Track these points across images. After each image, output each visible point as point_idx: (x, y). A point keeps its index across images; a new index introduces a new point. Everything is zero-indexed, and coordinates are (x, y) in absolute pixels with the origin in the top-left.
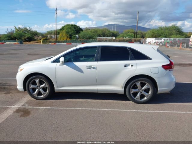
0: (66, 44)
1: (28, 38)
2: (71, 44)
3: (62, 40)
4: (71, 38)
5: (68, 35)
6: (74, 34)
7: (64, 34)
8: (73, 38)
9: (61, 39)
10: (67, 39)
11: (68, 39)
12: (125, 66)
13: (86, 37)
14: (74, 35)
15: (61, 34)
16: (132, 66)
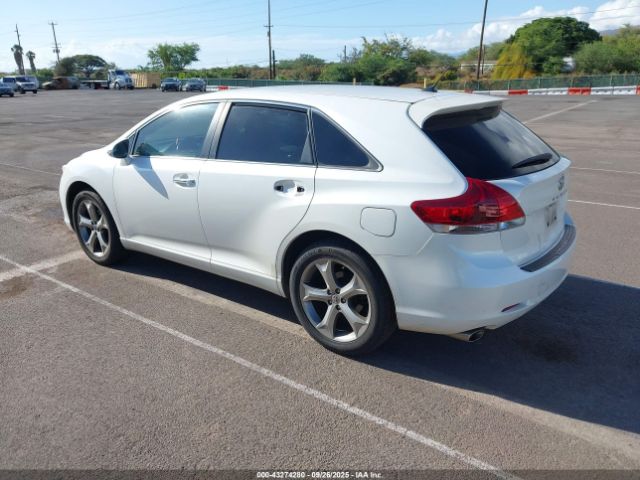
0: (506, 92)
1: (394, 74)
2: (526, 92)
3: (504, 77)
4: (538, 69)
5: (530, 59)
6: (554, 55)
7: (516, 58)
8: (546, 69)
9: (500, 76)
10: (521, 75)
11: (527, 76)
12: (279, 188)
13: (600, 64)
14: (552, 59)
15: (503, 57)
16: (300, 190)
